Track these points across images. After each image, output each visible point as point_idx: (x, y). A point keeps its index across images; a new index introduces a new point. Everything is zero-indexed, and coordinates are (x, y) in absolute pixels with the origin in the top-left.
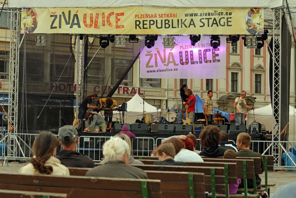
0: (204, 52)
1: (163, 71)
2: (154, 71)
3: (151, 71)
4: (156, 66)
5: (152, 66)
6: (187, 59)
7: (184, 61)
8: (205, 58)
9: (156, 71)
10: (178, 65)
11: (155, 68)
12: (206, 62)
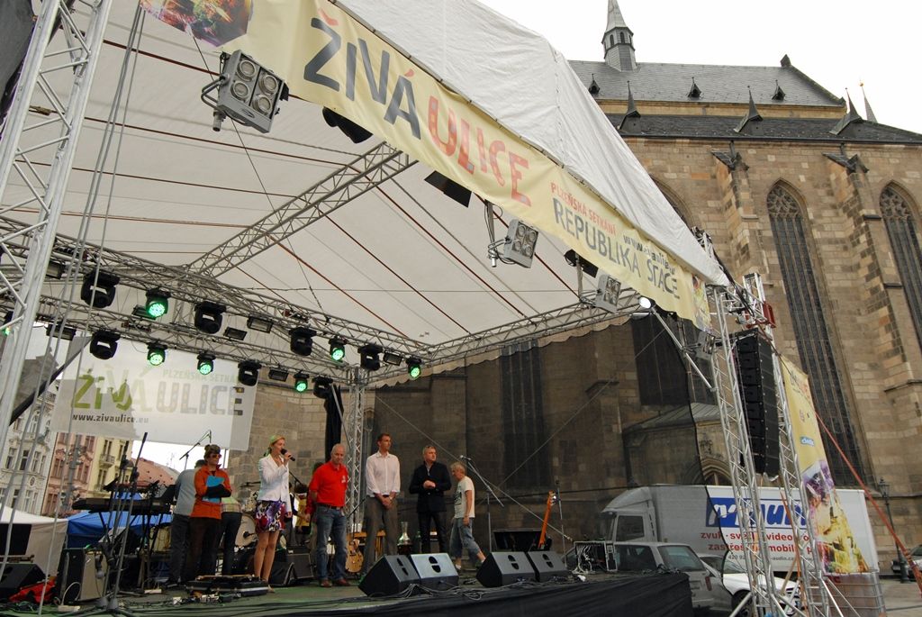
0: (212, 392)
1: (112, 419)
2: (90, 418)
3: (82, 418)
4: (98, 405)
5: (86, 406)
6: (174, 401)
7: (167, 402)
8: (214, 403)
9: (95, 418)
10: (150, 410)
11: (92, 411)
12: (215, 411)
